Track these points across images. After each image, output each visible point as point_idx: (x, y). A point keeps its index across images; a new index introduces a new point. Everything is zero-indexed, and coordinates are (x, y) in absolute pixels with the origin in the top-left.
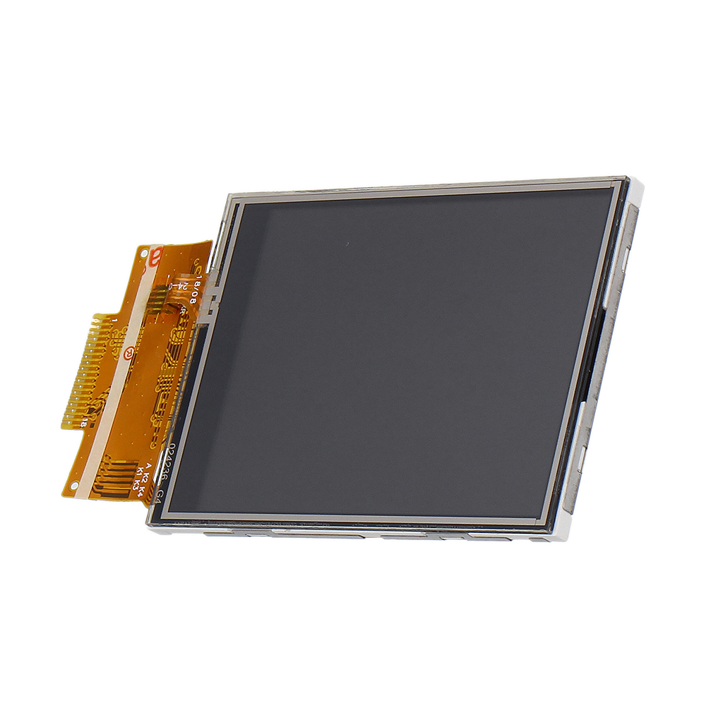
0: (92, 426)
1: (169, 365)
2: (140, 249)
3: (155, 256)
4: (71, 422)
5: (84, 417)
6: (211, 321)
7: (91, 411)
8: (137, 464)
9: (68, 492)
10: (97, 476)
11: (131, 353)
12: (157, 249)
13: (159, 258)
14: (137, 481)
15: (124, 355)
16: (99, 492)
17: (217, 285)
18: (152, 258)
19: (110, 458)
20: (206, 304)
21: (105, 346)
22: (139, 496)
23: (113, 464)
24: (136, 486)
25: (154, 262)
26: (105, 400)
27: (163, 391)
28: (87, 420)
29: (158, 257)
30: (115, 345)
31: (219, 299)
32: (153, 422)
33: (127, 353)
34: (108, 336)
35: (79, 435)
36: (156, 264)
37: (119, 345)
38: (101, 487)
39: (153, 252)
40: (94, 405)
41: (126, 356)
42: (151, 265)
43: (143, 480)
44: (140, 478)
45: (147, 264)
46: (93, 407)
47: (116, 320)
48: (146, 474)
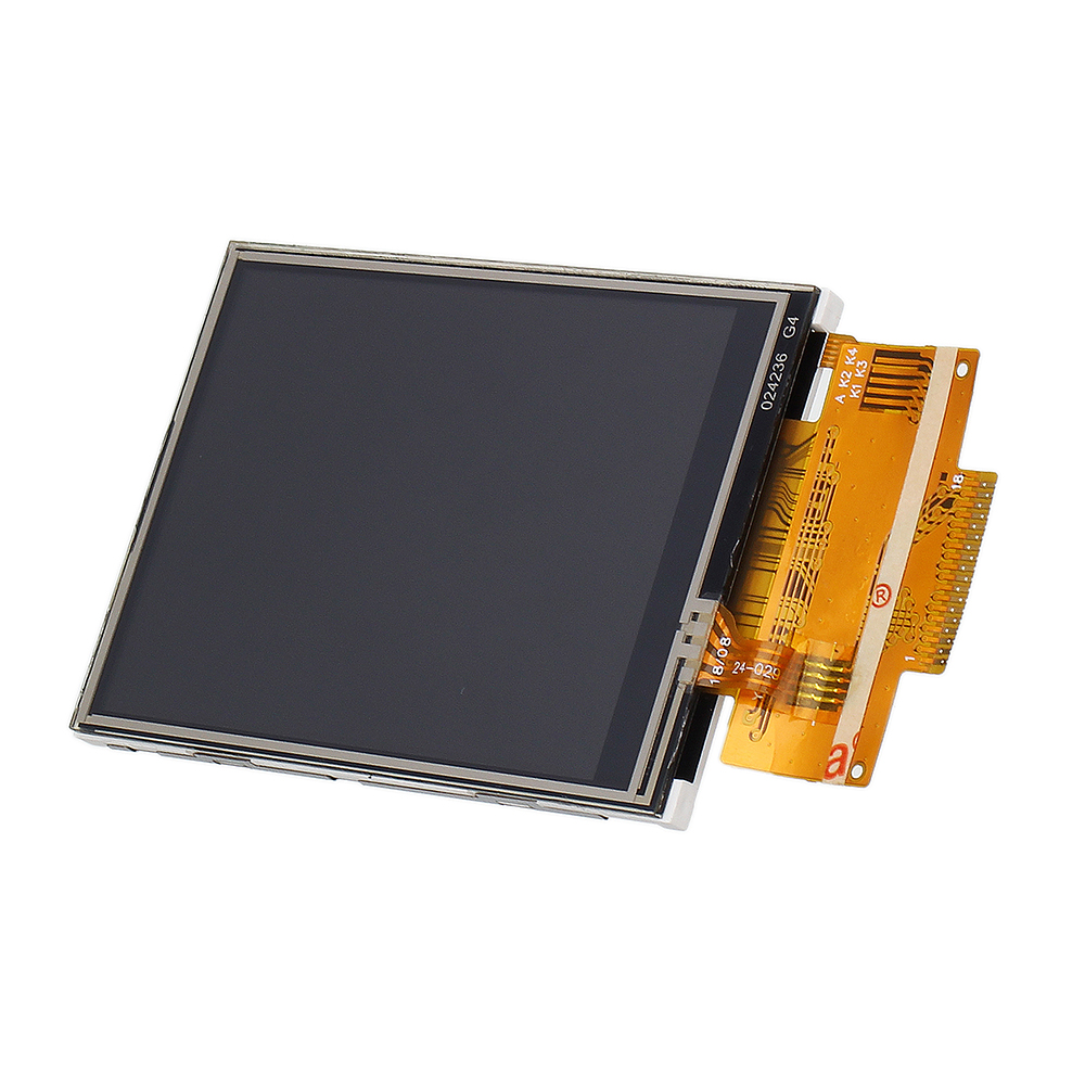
0: (944, 477)
1: (806, 563)
2: (863, 782)
3: (838, 763)
4: (984, 484)
5: (959, 493)
7: (948, 503)
8: (864, 405)
9: (970, 357)
10: (927, 388)
11: (878, 596)
12: (832, 776)
13: (831, 758)
14: (859, 375)
15: (890, 596)
16: (919, 361)
18: (842, 759)
19: (909, 418)
21: (927, 615)
22: (853, 351)
23: (905, 409)
24: (861, 368)
25: (838, 753)
26: (925, 519)
27: (817, 521)
28: (954, 487)
29: (833, 764)
30: (908, 616)
32: (833, 472)
33: (886, 597)
34: (922, 633)
36: (835, 749)
37: (902, 615)
38: (921, 368)
39: (840, 771)
40: (943, 513)
41: (887, 592)
42: (844, 748)
43: (849, 377)
44: (854, 380)
45: (851, 751)
46: (944, 510)
47: (907, 658)
48: (844, 385)
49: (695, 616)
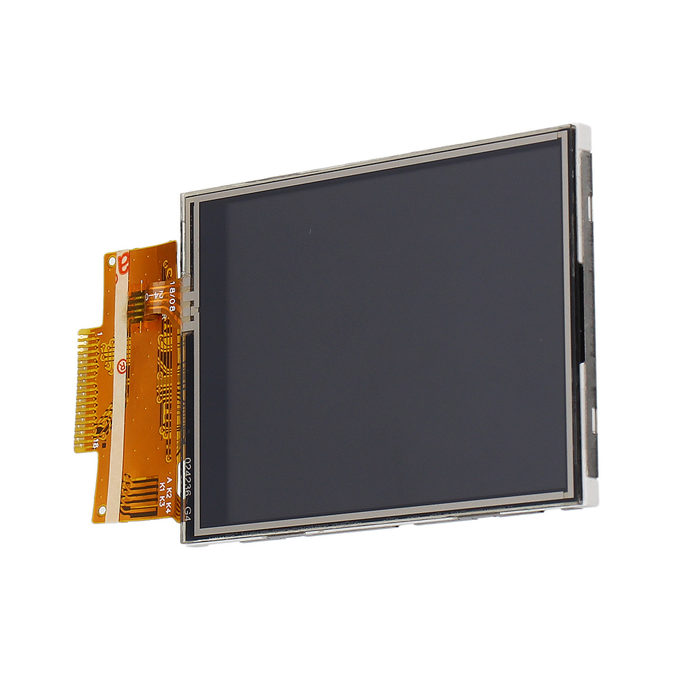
0: (104, 445)
1: (165, 374)
2: (107, 257)
3: (123, 263)
4: (83, 445)
5: (94, 437)
6: (195, 327)
7: (99, 430)
8: (157, 480)
9: (98, 518)
10: (122, 497)
12: (124, 255)
13: (128, 264)
14: (162, 497)
16: (128, 513)
17: (192, 290)
18: (121, 266)
19: (129, 477)
20: (186, 311)
21: (97, 362)
22: (167, 512)
23: (133, 482)
24: (162, 502)
25: (124, 269)
26: (110, 418)
27: (164, 401)
28: (97, 440)
29: (126, 263)
30: (106, 359)
31: (197, 304)
32: (163, 434)
33: (120, 367)
34: (97, 351)
35: (93, 457)
36: (126, 270)
37: (110, 358)
38: (128, 508)
39: (120, 259)
40: (101, 424)
41: (120, 369)
42: (122, 272)
43: (168, 495)
44: (164, 494)
45: (117, 272)
46: (100, 426)
47: (101, 334)
48: (169, 489)
49: (192, 318)
